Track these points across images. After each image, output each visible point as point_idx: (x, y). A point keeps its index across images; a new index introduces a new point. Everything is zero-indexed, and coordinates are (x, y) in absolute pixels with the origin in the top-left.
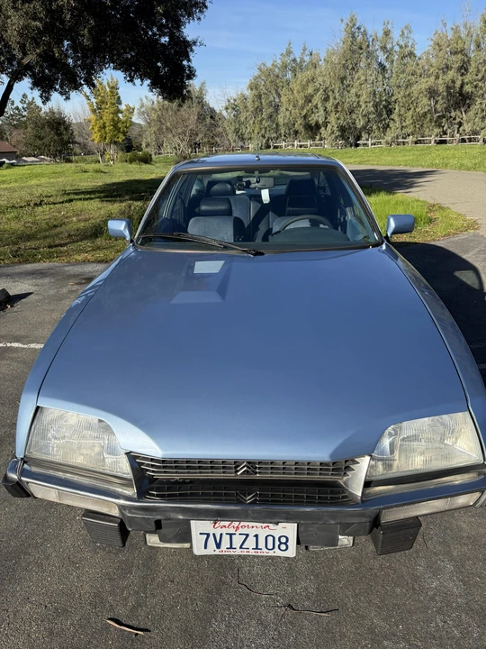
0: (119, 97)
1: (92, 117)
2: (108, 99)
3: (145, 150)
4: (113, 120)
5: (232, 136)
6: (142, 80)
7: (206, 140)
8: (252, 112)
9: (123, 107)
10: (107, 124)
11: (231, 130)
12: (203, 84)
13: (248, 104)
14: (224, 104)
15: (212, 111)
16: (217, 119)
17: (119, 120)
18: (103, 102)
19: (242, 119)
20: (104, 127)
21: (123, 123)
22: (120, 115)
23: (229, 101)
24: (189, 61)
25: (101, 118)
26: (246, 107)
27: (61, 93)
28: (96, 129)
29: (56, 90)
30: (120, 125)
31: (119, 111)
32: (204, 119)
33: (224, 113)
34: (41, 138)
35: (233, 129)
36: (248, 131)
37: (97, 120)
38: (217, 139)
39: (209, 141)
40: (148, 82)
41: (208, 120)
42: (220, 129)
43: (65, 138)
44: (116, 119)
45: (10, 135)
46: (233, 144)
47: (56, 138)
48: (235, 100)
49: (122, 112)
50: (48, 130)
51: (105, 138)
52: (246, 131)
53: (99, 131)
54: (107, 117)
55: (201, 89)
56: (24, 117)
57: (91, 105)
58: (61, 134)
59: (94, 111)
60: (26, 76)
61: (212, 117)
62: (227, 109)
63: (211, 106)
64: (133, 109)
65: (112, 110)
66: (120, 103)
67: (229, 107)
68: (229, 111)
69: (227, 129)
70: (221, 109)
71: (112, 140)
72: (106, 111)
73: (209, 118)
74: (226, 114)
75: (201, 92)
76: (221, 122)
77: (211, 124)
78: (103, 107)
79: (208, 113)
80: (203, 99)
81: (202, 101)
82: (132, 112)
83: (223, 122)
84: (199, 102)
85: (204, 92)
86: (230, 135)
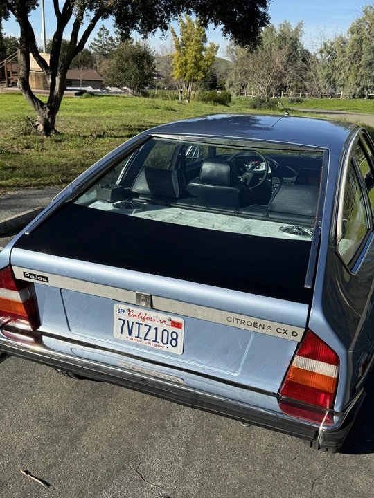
0: (205, 36)
1: (175, 52)
2: (193, 36)
3: (228, 89)
4: (196, 58)
5: (322, 82)
6: (216, 25)
7: (294, 84)
8: (349, 57)
9: (207, 45)
10: (189, 62)
11: (322, 74)
12: (300, 24)
13: (346, 49)
14: (320, 47)
15: (307, 53)
16: (309, 62)
17: (202, 58)
18: (188, 39)
19: (337, 64)
20: (186, 64)
21: (205, 61)
22: (203, 53)
23: (325, 44)
24: (265, 7)
25: (184, 55)
26: (343, 52)
27: (140, 32)
28: (177, 66)
29: (136, 28)
30: (201, 63)
31: (203, 49)
32: (295, 61)
33: (319, 56)
34: (123, 71)
35: (325, 74)
36: (341, 77)
37: (180, 56)
38: (306, 84)
39: (296, 85)
40: (223, 26)
41: (300, 63)
42: (311, 74)
43: (146, 72)
44: (199, 56)
45: (100, 64)
46: (322, 90)
47: (137, 71)
48: (332, 44)
49: (205, 50)
50: (131, 63)
51: (185, 75)
52: (339, 78)
53: (181, 68)
54: (190, 54)
55: (297, 30)
56: (115, 47)
57: (176, 41)
58: (142, 68)
59: (178, 48)
61: (304, 60)
62: (321, 52)
63: (305, 48)
64: (217, 48)
65: (196, 47)
66: (205, 41)
67: (324, 51)
68: (323, 54)
69: (319, 73)
70: (316, 52)
71: (191, 78)
72: (190, 48)
73: (301, 61)
74: (320, 57)
75: (297, 33)
76: (313, 65)
77: (302, 67)
78: (187, 44)
79: (300, 55)
80: (298, 40)
81: (296, 42)
82: (216, 51)
83: (316, 66)
84: (292, 44)
85: (300, 33)
86: (321, 81)
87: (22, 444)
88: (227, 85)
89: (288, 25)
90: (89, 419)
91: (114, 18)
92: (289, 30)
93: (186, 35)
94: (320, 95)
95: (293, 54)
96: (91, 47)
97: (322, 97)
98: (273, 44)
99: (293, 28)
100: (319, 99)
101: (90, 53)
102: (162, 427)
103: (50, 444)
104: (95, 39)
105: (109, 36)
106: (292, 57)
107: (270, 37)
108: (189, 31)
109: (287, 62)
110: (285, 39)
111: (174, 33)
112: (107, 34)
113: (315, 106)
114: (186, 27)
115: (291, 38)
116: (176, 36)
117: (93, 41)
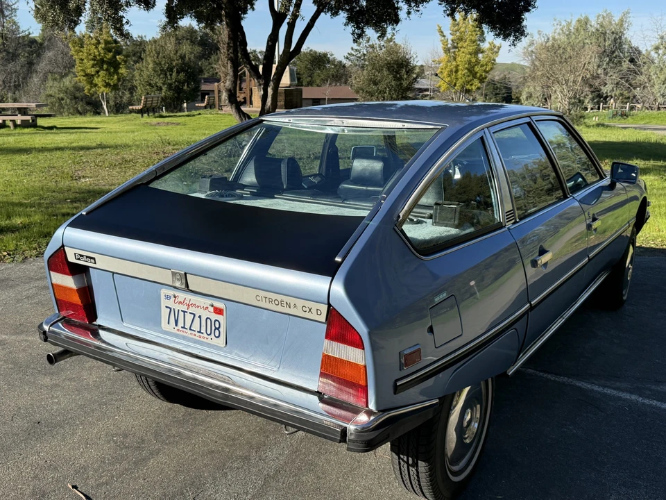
1: (443, 56)
2: (467, 36)
4: (470, 62)
5: (659, 88)
7: (618, 93)
9: (485, 46)
10: (460, 68)
11: (658, 78)
12: (626, 14)
14: (656, 42)
15: (635, 51)
16: (640, 62)
17: (478, 62)
18: (461, 39)
20: (457, 71)
21: (482, 66)
22: (480, 56)
23: (662, 38)
25: (455, 59)
28: (445, 73)
30: (477, 69)
31: (479, 51)
32: (620, 62)
33: (653, 54)
34: (376, 83)
37: (449, 61)
38: (637, 92)
39: (622, 95)
41: (626, 65)
42: (642, 78)
43: (405, 84)
44: (473, 60)
46: (660, 100)
47: (393, 83)
49: (482, 52)
50: (385, 72)
51: (455, 85)
53: (449, 76)
54: (463, 58)
55: (622, 21)
57: (445, 43)
58: (401, 79)
59: (447, 50)
60: (342, 10)
61: (632, 61)
62: (657, 48)
63: (634, 44)
64: (499, 48)
65: (471, 49)
66: (484, 40)
67: (661, 47)
68: (660, 52)
69: (654, 77)
70: (649, 49)
71: (463, 87)
72: (462, 50)
73: (627, 62)
74: (656, 55)
75: (622, 25)
76: (646, 67)
77: (629, 70)
78: (459, 45)
79: (626, 55)
80: (623, 34)
81: (620, 38)
82: (497, 52)
83: (649, 67)
84: (615, 40)
85: (625, 25)
86: (656, 87)
87: (82, 461)
88: (523, 97)
89: (609, 15)
90: (166, 444)
91: (346, 15)
92: (610, 22)
93: (458, 34)
94: (656, 106)
95: (616, 53)
96: (347, 58)
97: (659, 109)
98: (587, 41)
99: (616, 19)
100: (655, 112)
101: (344, 66)
102: (246, 459)
103: (111, 464)
104: (352, 49)
105: (371, 43)
106: (615, 57)
107: (582, 33)
108: (462, 29)
109: (608, 64)
110: (605, 34)
111: (442, 32)
112: (368, 41)
113: (647, 121)
114: (458, 24)
115: (613, 33)
116: (444, 36)
117: (350, 51)
